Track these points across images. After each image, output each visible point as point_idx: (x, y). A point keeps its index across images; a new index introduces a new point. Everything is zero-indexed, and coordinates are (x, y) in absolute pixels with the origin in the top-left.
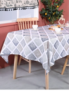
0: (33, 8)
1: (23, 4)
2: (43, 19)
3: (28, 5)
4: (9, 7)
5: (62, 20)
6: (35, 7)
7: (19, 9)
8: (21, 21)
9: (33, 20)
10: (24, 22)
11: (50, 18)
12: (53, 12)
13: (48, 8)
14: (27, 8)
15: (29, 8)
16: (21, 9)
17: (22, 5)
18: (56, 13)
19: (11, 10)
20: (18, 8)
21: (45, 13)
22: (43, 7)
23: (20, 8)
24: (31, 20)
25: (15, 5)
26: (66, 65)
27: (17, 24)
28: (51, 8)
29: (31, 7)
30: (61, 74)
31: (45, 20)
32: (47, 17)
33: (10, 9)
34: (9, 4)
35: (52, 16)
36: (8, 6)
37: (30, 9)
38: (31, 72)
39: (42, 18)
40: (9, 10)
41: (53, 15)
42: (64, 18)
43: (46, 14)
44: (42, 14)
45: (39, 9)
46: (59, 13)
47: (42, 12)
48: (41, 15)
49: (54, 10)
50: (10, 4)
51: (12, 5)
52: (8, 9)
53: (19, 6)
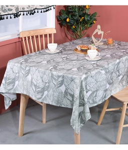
1: (29, 6)
2: (61, 27)
4: (7, 13)
5: (99, 34)
6: (50, 8)
7: (24, 15)
8: (26, 35)
11: (74, 27)
13: (71, 10)
14: (36, 11)
15: (40, 11)
16: (27, 15)
17: (28, 8)
19: (11, 18)
20: (22, 13)
21: (67, 18)
23: (25, 13)
25: (17, 9)
27: (20, 40)
28: (76, 10)
29: (43, 10)
30: (97, 123)
31: (66, 28)
32: (69, 24)
33: (9, 16)
34: (7, 8)
35: (77, 24)
36: (4, 11)
37: (41, 12)
38: (46, 122)
39: (61, 25)
40: (7, 18)
41: (81, 22)
42: (102, 30)
43: (68, 20)
47: (61, 17)
48: (58, 20)
50: (8, 8)
51: (11, 10)
52: (5, 17)
53: (23, 8)
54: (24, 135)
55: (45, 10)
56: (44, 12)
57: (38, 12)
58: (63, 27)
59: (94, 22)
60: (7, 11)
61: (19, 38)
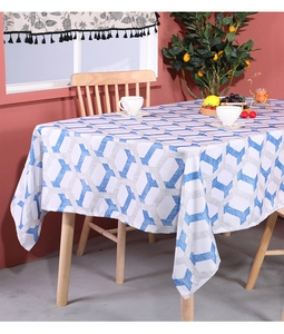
0: (137, 36)
1: (96, 19)
2: (174, 78)
3: (119, 24)
4: (43, 31)
6: (146, 30)
7: (83, 38)
8: (87, 83)
9: (137, 79)
10: (102, 87)
11: (200, 75)
12: (215, 49)
13: (193, 35)
14: (114, 33)
15: (122, 33)
16: (90, 39)
17: (92, 24)
18: (227, 53)
19: (52, 41)
20: (79, 35)
21: (184, 52)
22: (176, 30)
23: (87, 35)
24: (126, 81)
25: (67, 22)
26: (264, 251)
27: (73, 94)
28: (206, 34)
29: (129, 32)
30: (244, 285)
31: (184, 82)
32: (190, 69)
33: (48, 37)
34: (44, 19)
35: (209, 65)
36: (39, 25)
37: (125, 36)
38: (125, 281)
39: (173, 73)
40: (44, 42)
41: (216, 64)
43: (186, 58)
44: (170, 60)
45: (161, 41)
46: (239, 53)
47: (170, 51)
48: (165, 61)
49: (218, 41)
50: (46, 19)
51: (54, 23)
52: (40, 38)
53: (82, 24)
54: (69, 303)
55: (134, 32)
56: (132, 36)
57: (117, 36)
58: (177, 78)
59: (248, 63)
60: (43, 26)
61: (70, 89)
